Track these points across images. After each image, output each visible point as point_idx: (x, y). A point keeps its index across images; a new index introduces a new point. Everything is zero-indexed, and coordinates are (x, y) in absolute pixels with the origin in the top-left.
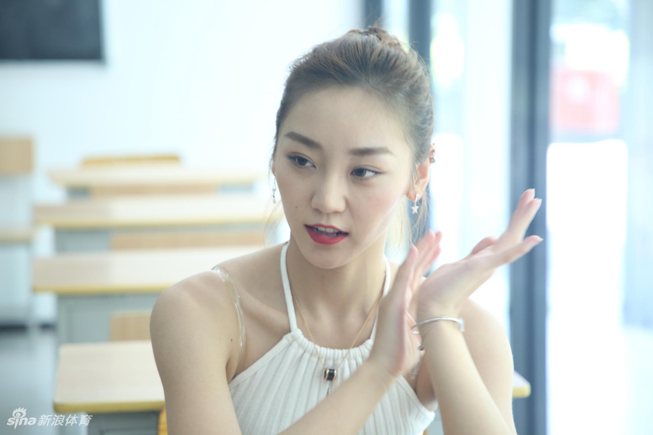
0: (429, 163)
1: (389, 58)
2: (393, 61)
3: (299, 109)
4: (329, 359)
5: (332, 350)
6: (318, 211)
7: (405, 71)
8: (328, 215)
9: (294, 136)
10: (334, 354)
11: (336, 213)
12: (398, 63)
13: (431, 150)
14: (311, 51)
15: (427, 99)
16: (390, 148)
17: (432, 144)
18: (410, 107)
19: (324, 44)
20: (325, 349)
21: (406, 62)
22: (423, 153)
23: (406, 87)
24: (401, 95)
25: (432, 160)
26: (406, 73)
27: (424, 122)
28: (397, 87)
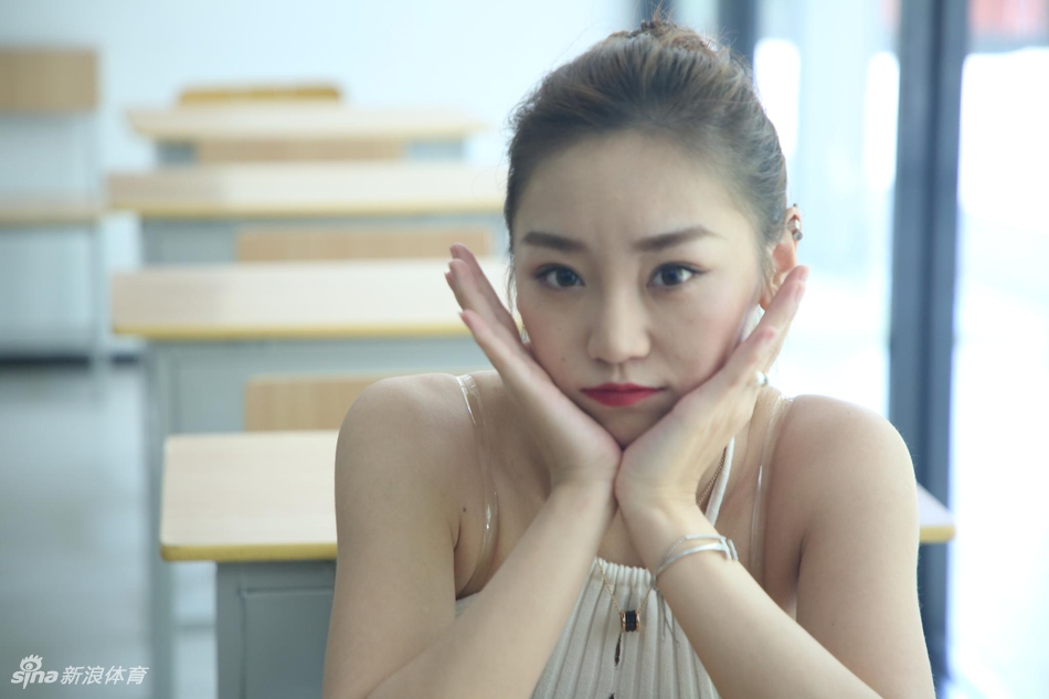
0: (792, 242)
1: (678, 65)
2: (685, 69)
3: (536, 189)
4: (622, 584)
5: (628, 569)
6: (603, 363)
7: (712, 82)
8: (621, 366)
9: (535, 239)
10: (631, 576)
11: (634, 359)
12: (695, 71)
13: (790, 216)
14: (540, 86)
15: (763, 124)
16: (708, 226)
17: (789, 204)
18: (732, 146)
19: (561, 69)
20: (616, 567)
21: (710, 66)
22: (775, 223)
23: (721, 110)
24: (711, 128)
25: (796, 234)
26: (714, 87)
27: (765, 167)
28: (701, 116)
